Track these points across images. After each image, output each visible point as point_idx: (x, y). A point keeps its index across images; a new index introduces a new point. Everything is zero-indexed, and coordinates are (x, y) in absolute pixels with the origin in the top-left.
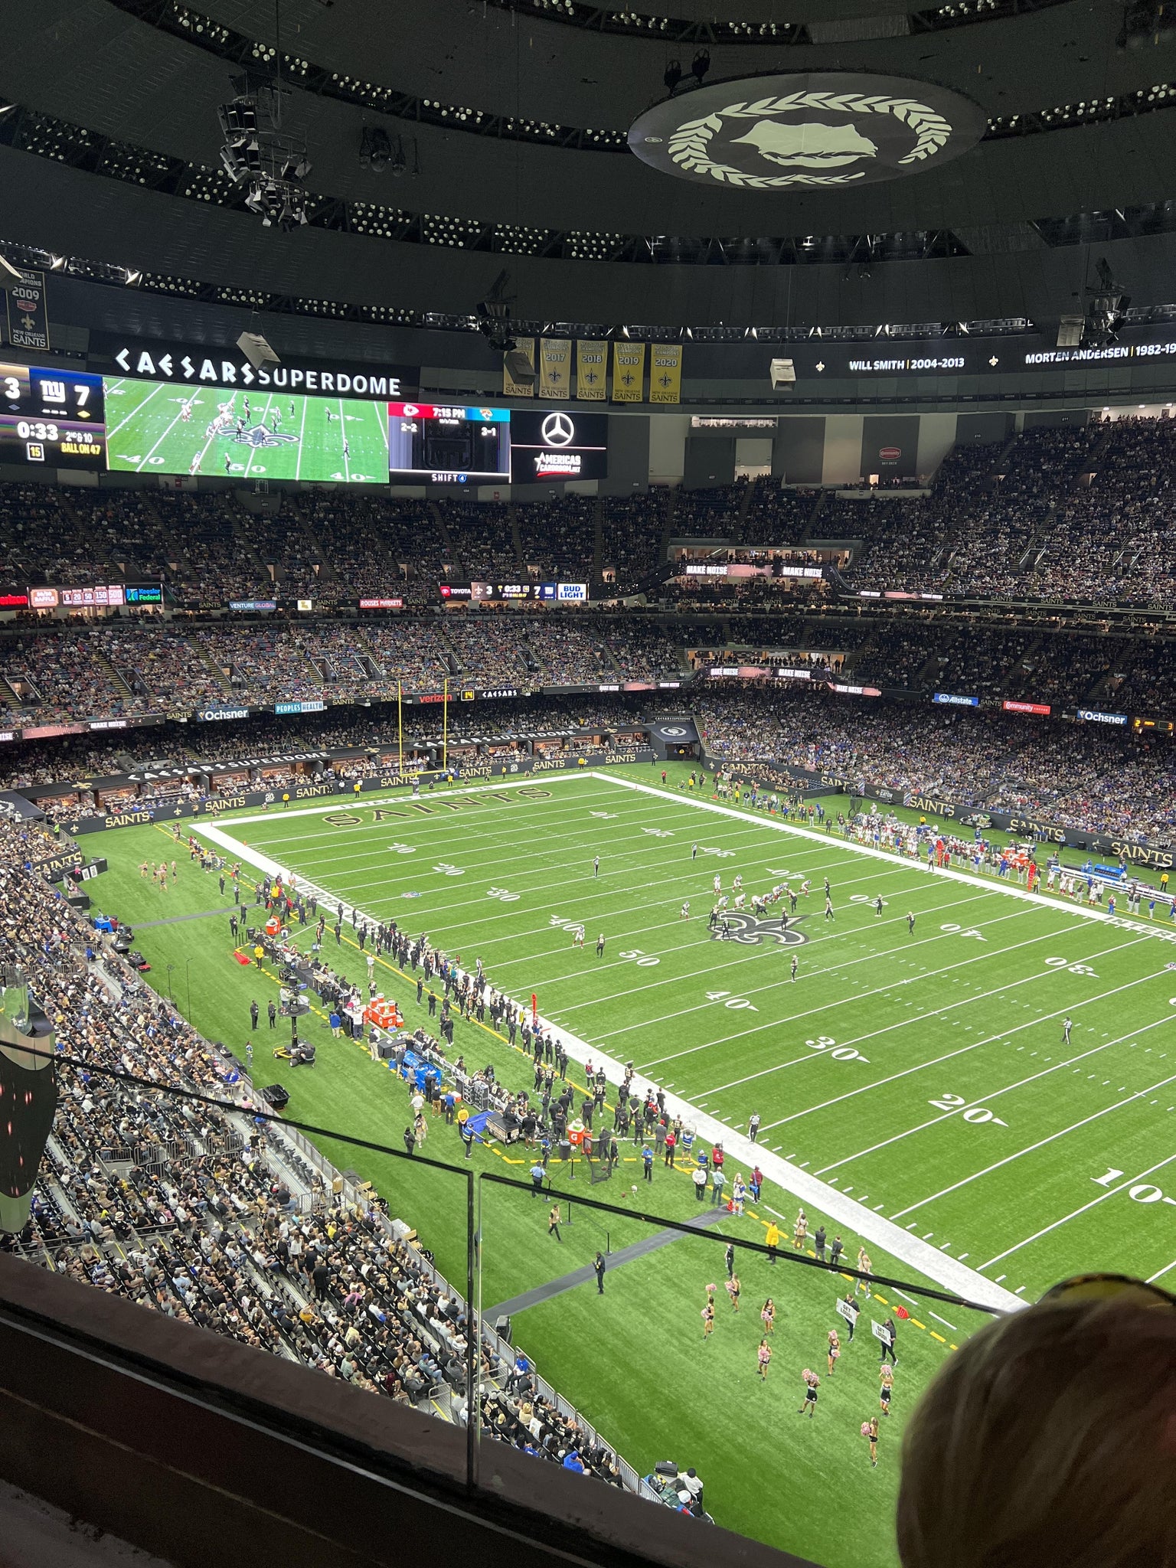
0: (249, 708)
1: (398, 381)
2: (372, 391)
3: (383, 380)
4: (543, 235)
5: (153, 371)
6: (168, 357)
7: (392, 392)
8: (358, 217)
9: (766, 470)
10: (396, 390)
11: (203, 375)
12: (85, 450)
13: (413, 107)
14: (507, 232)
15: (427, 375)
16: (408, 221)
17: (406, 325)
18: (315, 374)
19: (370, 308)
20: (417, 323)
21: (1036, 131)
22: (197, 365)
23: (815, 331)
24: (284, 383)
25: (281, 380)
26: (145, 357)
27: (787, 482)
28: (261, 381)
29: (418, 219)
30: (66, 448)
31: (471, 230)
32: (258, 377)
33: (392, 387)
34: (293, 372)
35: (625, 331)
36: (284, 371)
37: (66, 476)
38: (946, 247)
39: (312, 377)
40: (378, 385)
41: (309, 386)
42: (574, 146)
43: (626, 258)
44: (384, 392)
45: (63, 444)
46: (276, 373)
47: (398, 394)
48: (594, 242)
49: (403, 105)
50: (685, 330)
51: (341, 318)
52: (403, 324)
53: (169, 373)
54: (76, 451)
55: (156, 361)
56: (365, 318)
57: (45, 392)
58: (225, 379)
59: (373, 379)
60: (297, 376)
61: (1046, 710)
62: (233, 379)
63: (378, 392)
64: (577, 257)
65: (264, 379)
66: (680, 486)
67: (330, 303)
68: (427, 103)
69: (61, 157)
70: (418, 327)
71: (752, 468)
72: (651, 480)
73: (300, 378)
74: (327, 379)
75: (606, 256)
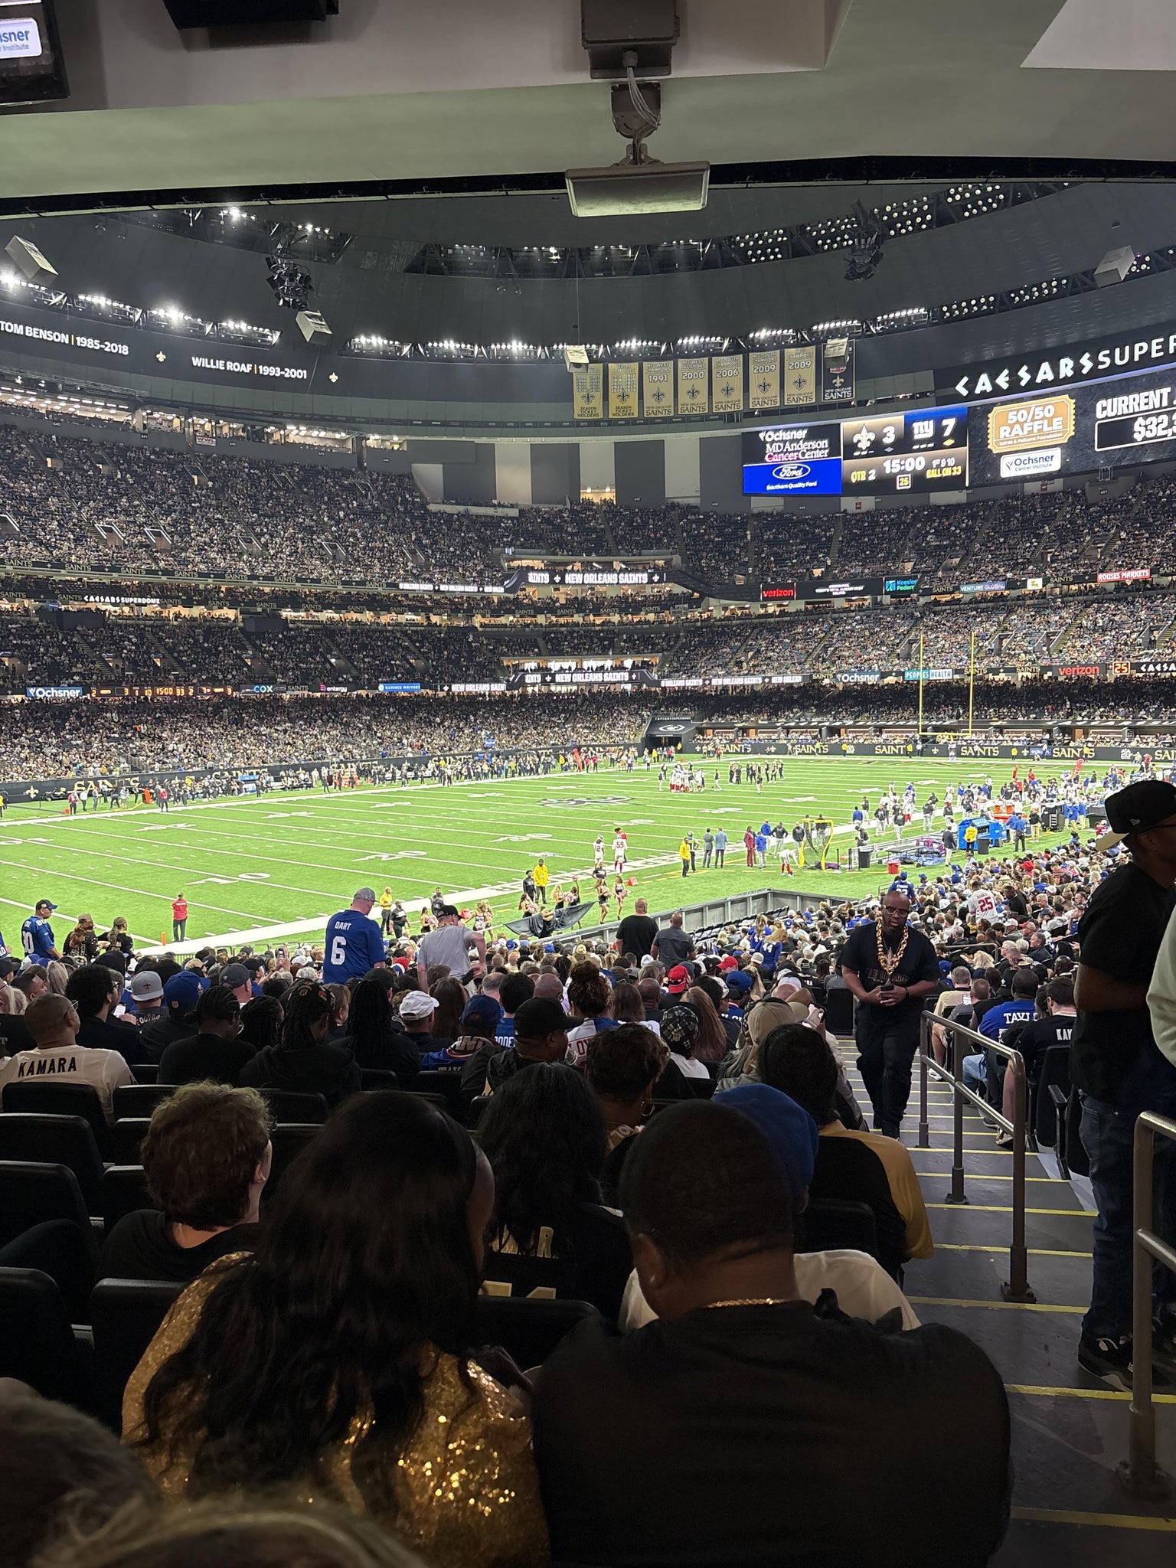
5: (989, 388)
6: (1006, 372)
11: (1039, 380)
12: (947, 472)
18: (1162, 340)
22: (1034, 371)
25: (1122, 358)
26: (984, 378)
28: (1101, 367)
30: (931, 474)
32: (1096, 363)
36: (1127, 348)
37: (938, 498)
39: (1158, 344)
41: (1154, 355)
45: (928, 472)
46: (1117, 351)
53: (1005, 386)
54: (939, 475)
55: (993, 378)
57: (916, 431)
58: (1062, 376)
60: (1141, 348)
62: (1070, 373)
65: (1103, 363)
69: (779, 256)
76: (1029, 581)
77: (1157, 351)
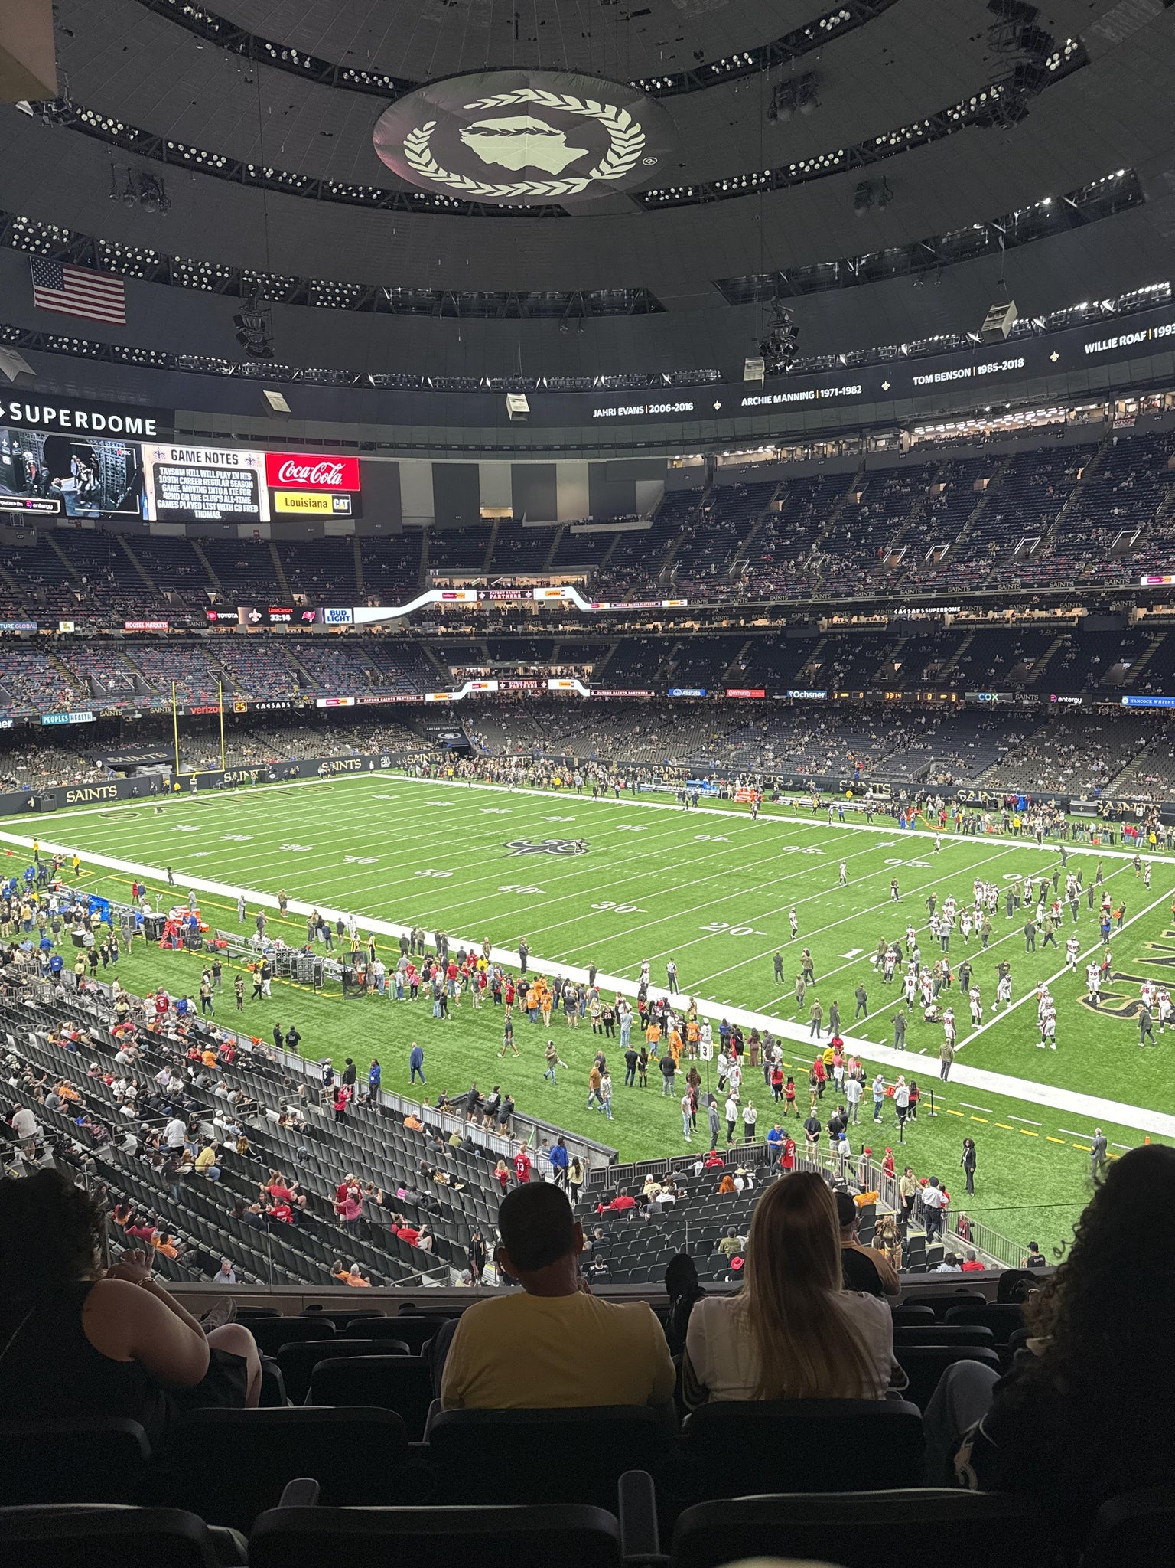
0: (14, 719)
1: (154, 422)
2: (128, 431)
3: (139, 421)
4: (290, 283)
7: (148, 432)
8: (107, 256)
9: (509, 513)
10: (151, 430)
13: (160, 148)
14: (255, 279)
15: (182, 418)
16: (156, 262)
17: (159, 367)
18: (68, 412)
19: (122, 348)
20: (171, 365)
21: (712, 200)
23: (542, 382)
24: (36, 420)
25: (33, 416)
27: (527, 520)
28: (13, 417)
29: (167, 261)
31: (219, 274)
32: (8, 413)
33: (148, 427)
34: (46, 410)
35: (371, 379)
36: (37, 409)
38: (647, 305)
39: (65, 415)
40: (134, 426)
41: (63, 423)
42: (314, 197)
43: (367, 307)
44: (140, 432)
46: (28, 408)
47: (154, 434)
48: (337, 291)
49: (147, 144)
50: (426, 381)
51: (92, 357)
52: (157, 366)
56: (116, 358)
59: (128, 420)
60: (50, 413)
61: (761, 693)
63: (134, 431)
64: (322, 305)
65: (16, 415)
66: (431, 527)
67: (80, 341)
68: (170, 145)
70: (170, 369)
71: (496, 509)
72: (405, 521)
73: (54, 415)
74: (81, 417)
75: (350, 307)
76: (61, 624)
77: (66, 421)
